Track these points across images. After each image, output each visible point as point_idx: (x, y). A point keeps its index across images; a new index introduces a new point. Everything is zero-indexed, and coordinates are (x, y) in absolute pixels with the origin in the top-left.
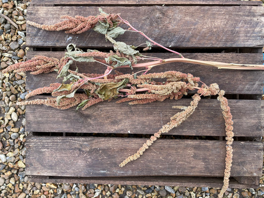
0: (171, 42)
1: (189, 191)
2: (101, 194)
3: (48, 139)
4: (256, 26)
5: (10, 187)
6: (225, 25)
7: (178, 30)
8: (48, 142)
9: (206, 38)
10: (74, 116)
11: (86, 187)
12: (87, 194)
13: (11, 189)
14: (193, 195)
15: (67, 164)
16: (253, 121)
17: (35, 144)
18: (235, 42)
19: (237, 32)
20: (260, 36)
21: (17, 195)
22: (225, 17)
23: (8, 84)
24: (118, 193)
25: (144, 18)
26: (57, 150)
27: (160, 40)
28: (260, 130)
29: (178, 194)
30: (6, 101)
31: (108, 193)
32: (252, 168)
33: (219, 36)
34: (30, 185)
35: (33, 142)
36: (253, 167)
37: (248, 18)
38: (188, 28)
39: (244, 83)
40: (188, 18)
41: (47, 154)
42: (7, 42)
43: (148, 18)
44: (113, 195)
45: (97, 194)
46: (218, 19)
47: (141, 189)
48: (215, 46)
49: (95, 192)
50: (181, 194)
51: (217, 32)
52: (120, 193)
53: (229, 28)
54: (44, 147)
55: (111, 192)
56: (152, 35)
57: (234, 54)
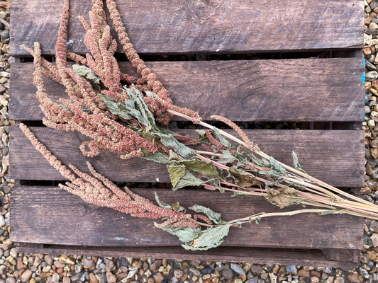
0: (218, 43)
1: (267, 272)
2: (138, 273)
3: (40, 191)
4: (351, 15)
5: (10, 261)
6: (302, 15)
7: (229, 26)
8: (40, 195)
9: (272, 36)
10: (77, 156)
11: (115, 264)
12: (118, 273)
13: (11, 265)
14: (273, 277)
15: (67, 227)
16: (346, 163)
17: (22, 198)
18: (317, 41)
19: (321, 25)
20: (357, 31)
21: (20, 273)
22: (301, 4)
23: (6, 115)
24: (162, 273)
25: (178, 9)
26: (53, 206)
27: (202, 41)
28: (359, 177)
29: (250, 276)
30: (4, 140)
31: (148, 273)
32: (347, 236)
33: (292, 32)
34: (37, 259)
35: (20, 194)
36: (348, 234)
37: (338, 3)
38: (244, 21)
39: (332, 104)
40: (244, 7)
41: (39, 212)
42: (5, 57)
43: (183, 9)
44: (154, 276)
45: (131, 274)
46: (290, 6)
47: (195, 268)
48: (287, 48)
49: (128, 271)
50: (255, 276)
51: (290, 26)
52: (165, 273)
53: (307, 19)
54: (34, 201)
55: (151, 271)
56: (190, 34)
57: (317, 60)
